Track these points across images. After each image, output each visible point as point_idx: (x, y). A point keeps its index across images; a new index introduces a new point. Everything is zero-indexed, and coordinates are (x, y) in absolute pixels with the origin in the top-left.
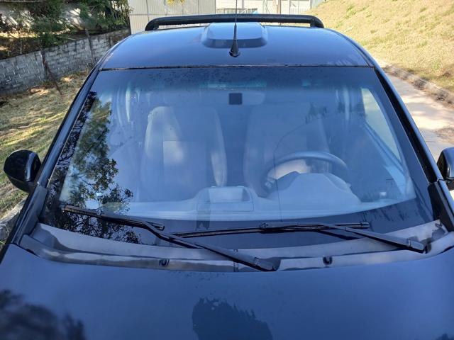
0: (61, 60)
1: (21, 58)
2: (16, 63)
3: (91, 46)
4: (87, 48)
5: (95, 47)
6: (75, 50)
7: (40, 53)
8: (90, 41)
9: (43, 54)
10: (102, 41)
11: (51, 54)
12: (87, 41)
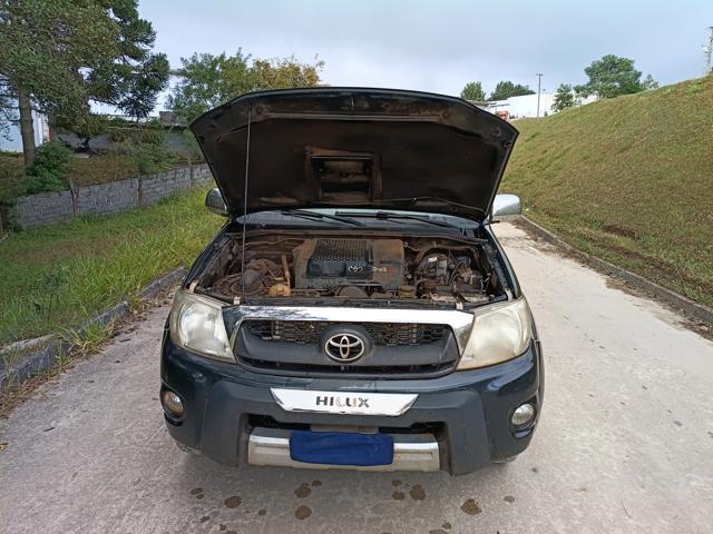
0: (158, 189)
1: (115, 184)
2: (110, 189)
3: (192, 175)
4: (188, 177)
5: (196, 177)
6: (174, 179)
7: (136, 180)
8: (192, 170)
9: (140, 181)
10: (204, 171)
11: (148, 181)
12: (188, 170)
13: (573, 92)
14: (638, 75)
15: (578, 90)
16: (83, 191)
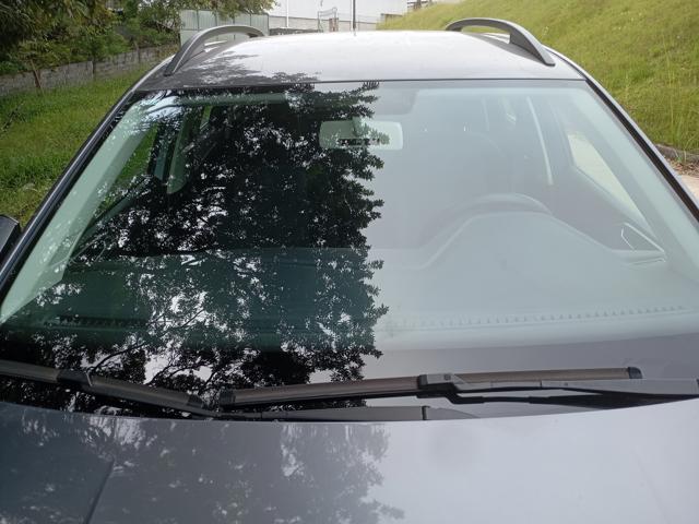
0: (110, 72)
1: (72, 67)
2: (68, 72)
3: (139, 59)
5: (143, 61)
7: (91, 63)
8: (139, 54)
9: (94, 64)
16: (45, 73)
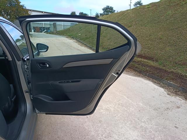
13: (99, 15)
14: (115, 11)
15: (100, 14)
